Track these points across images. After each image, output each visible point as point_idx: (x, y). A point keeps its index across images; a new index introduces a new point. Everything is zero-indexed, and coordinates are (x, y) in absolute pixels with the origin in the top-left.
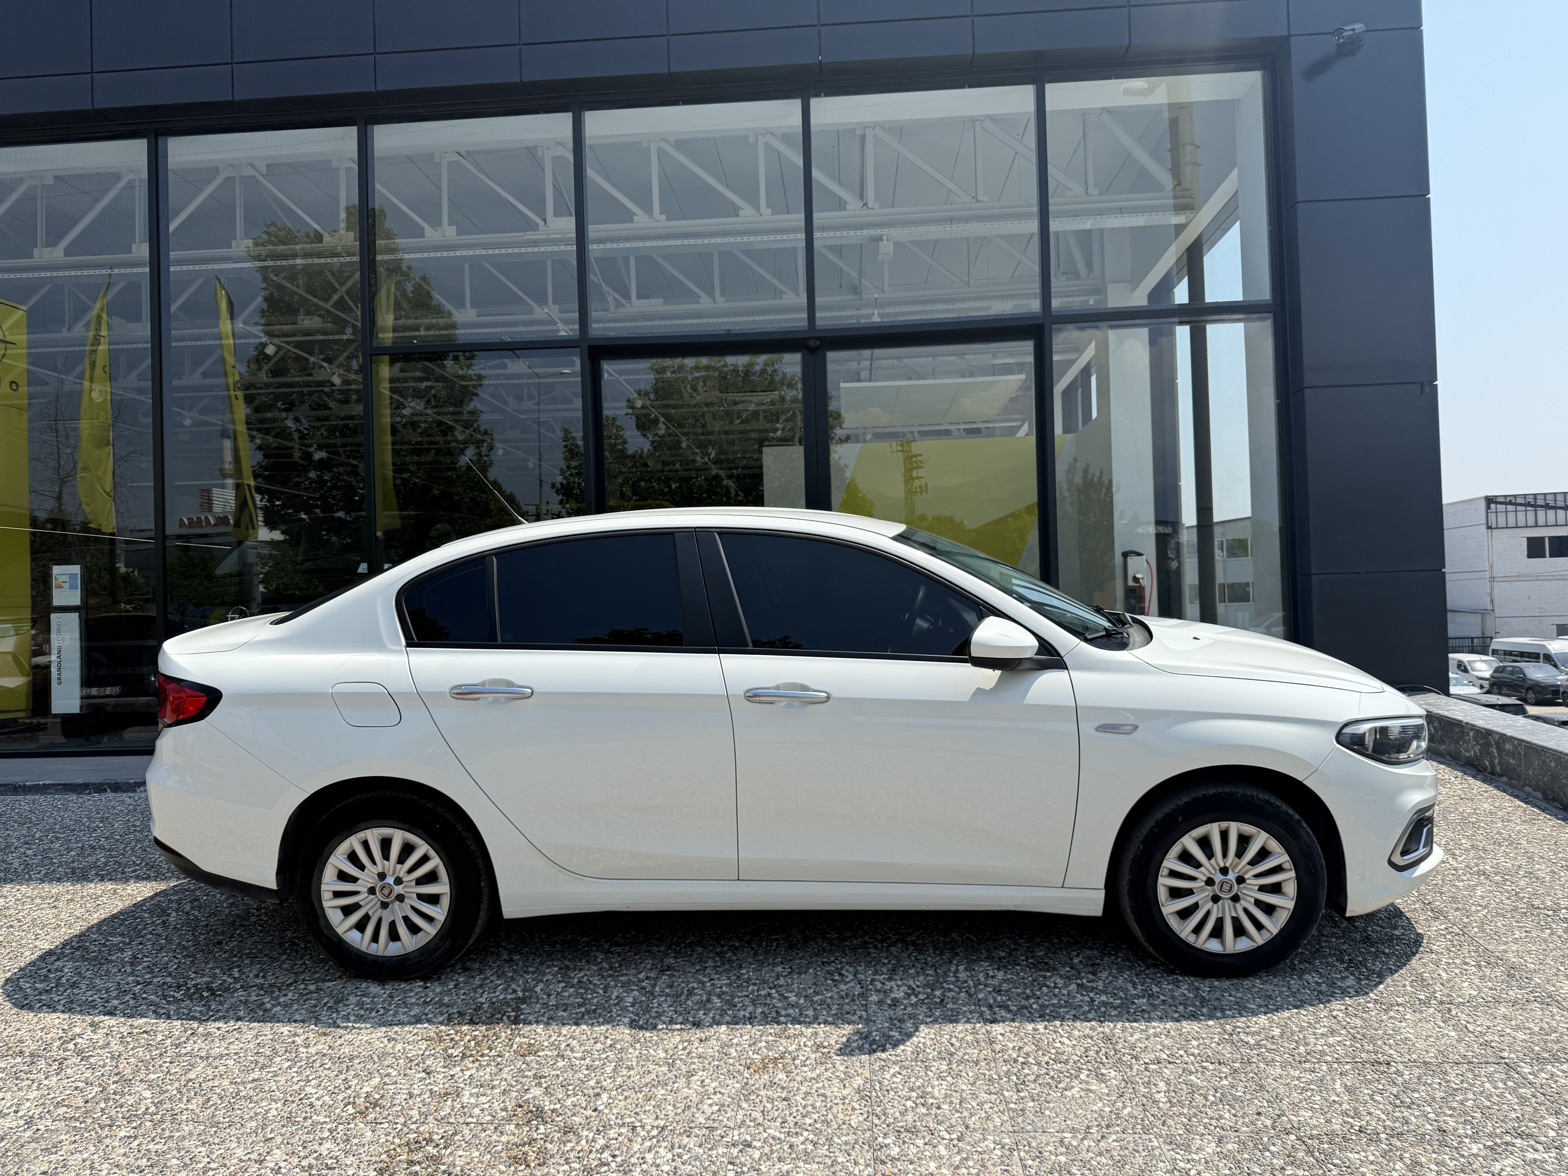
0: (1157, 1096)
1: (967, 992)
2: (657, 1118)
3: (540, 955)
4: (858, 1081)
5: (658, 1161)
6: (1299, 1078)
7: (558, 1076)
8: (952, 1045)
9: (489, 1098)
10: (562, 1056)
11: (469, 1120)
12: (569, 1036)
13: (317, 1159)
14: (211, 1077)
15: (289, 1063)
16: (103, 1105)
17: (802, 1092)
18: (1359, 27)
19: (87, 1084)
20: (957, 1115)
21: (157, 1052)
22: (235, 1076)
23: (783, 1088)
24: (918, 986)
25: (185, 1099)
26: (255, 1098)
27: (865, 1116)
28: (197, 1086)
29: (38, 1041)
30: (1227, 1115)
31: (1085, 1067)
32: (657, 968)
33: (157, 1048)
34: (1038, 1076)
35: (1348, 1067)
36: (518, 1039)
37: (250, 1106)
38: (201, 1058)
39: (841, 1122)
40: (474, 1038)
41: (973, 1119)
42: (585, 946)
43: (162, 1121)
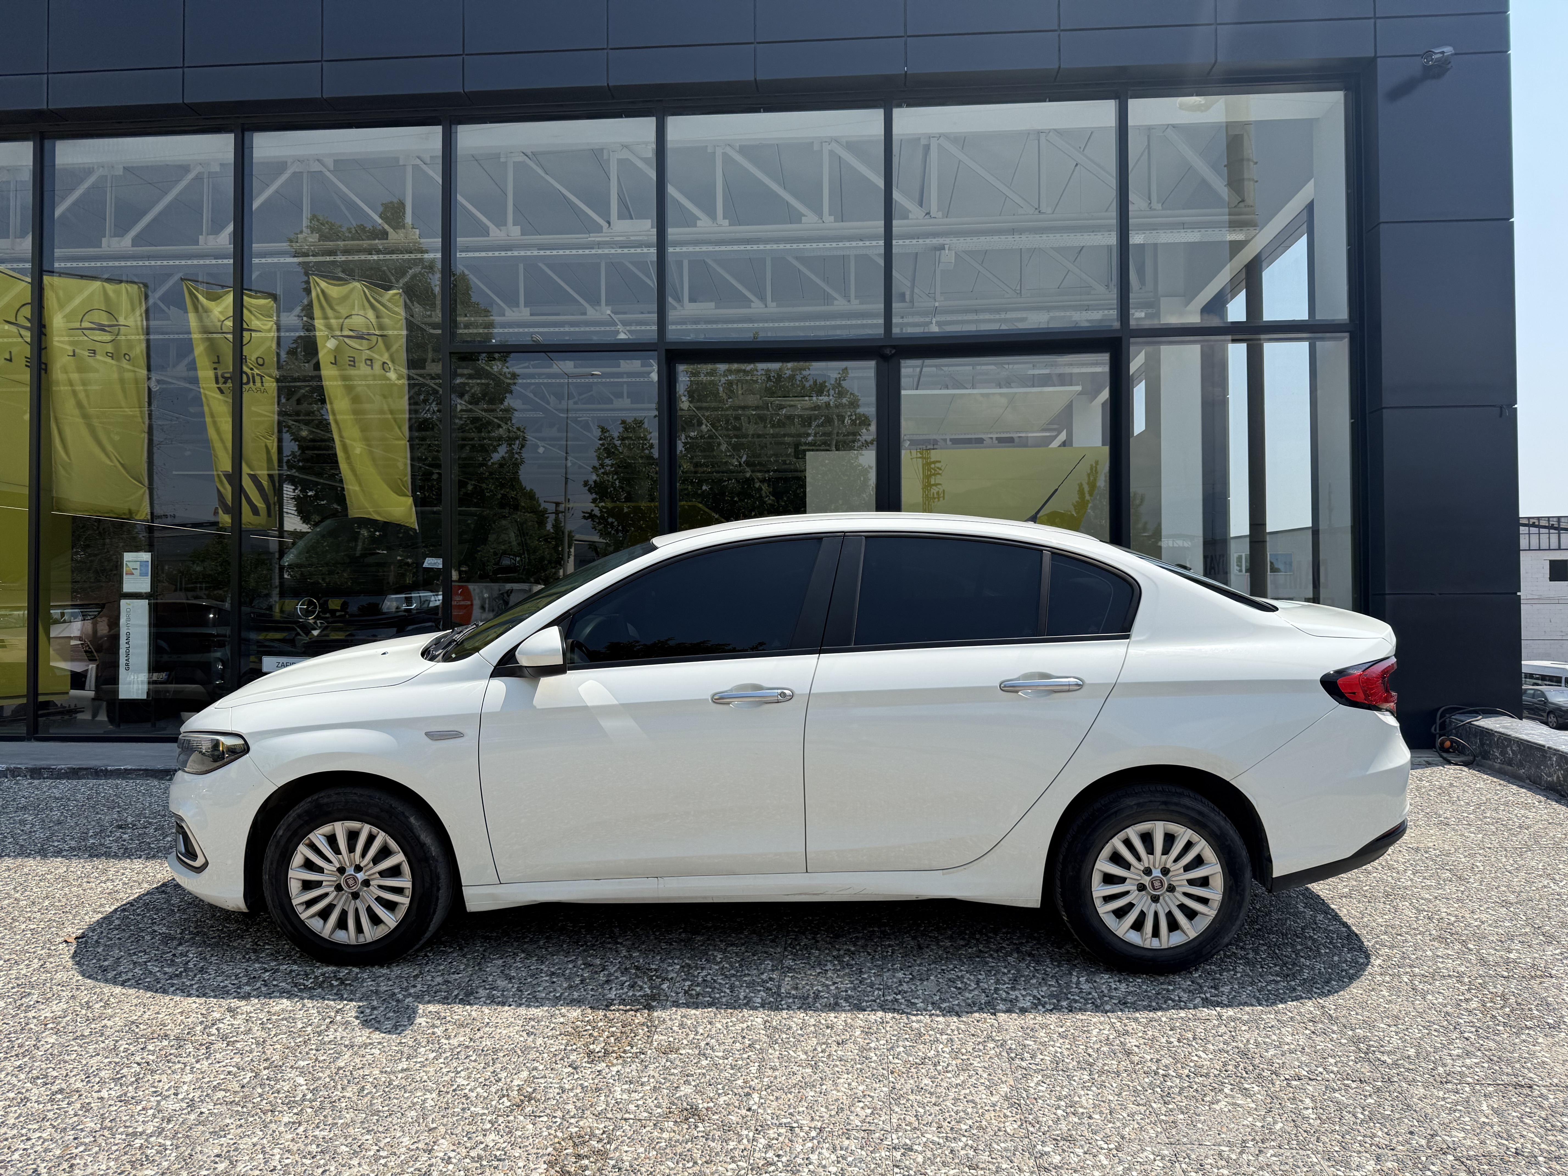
0: (1306, 1113)
1: (1093, 1003)
2: (812, 1119)
3: (659, 953)
4: (1004, 1089)
5: (824, 1162)
6: (1444, 1099)
7: (704, 1074)
8: (1089, 1055)
9: (641, 1095)
10: (704, 1055)
11: (627, 1116)
12: (706, 1035)
13: (484, 1149)
14: (360, 1066)
15: (434, 1054)
16: (260, 1090)
17: (950, 1097)
18: (1448, 50)
19: (239, 1069)
20: (1110, 1125)
21: (301, 1039)
22: (383, 1065)
23: (931, 1094)
24: (1042, 996)
25: (339, 1087)
26: (409, 1088)
27: (1019, 1123)
28: (348, 1074)
29: (180, 1025)
30: (1380, 1133)
31: (1227, 1081)
32: (777, 969)
33: (300, 1036)
34: (1182, 1089)
35: (1491, 1089)
36: (656, 1037)
37: (406, 1095)
38: (346, 1046)
39: (996, 1129)
40: (613, 1034)
41: (1127, 1129)
42: (702, 945)
43: (322, 1108)
